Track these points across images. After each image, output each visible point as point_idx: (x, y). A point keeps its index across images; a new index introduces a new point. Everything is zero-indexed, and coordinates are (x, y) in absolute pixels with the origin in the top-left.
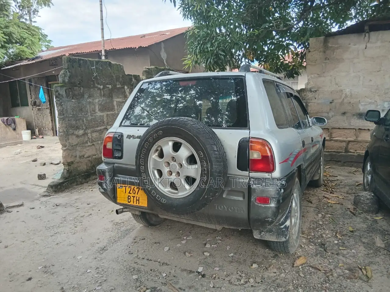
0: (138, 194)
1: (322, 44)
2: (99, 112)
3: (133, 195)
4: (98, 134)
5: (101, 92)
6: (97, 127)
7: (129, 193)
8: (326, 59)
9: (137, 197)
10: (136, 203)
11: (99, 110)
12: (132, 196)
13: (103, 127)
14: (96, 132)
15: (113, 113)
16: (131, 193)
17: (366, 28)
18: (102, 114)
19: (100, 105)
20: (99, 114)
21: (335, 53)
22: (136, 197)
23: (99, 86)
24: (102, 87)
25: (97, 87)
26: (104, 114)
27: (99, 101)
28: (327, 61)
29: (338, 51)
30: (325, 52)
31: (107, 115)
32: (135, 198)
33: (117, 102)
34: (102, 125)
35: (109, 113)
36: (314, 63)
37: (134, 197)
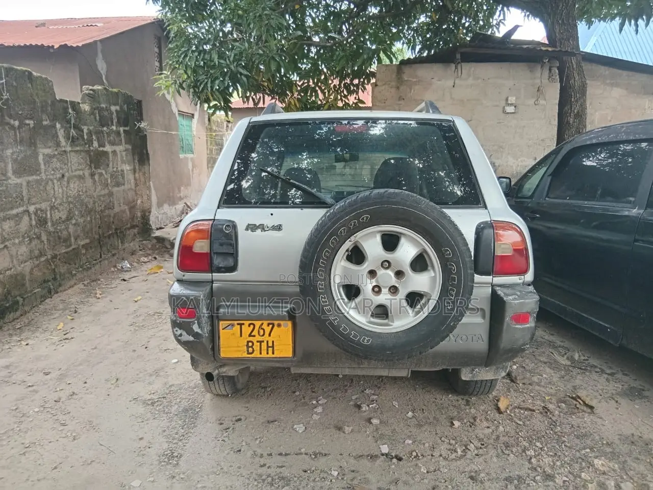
0: (270, 335)
1: (394, 76)
2: (13, 177)
3: (260, 339)
4: (12, 223)
5: (15, 133)
6: (12, 208)
7: (250, 335)
8: (400, 98)
9: (267, 342)
10: (268, 353)
11: (14, 172)
12: (258, 342)
13: (21, 209)
14: (9, 219)
15: (39, 178)
16: (254, 336)
17: (458, 56)
18: (19, 181)
19: (15, 161)
20: (14, 180)
21: (412, 91)
22: (265, 342)
23: (12, 122)
24: (17, 123)
25: (8, 124)
26: (22, 181)
27: (12, 154)
28: (402, 102)
29: (417, 87)
30: (398, 88)
31: (28, 182)
32: (264, 345)
33: (44, 154)
34: (20, 204)
35: (31, 178)
36: (383, 104)
37: (261, 342)
